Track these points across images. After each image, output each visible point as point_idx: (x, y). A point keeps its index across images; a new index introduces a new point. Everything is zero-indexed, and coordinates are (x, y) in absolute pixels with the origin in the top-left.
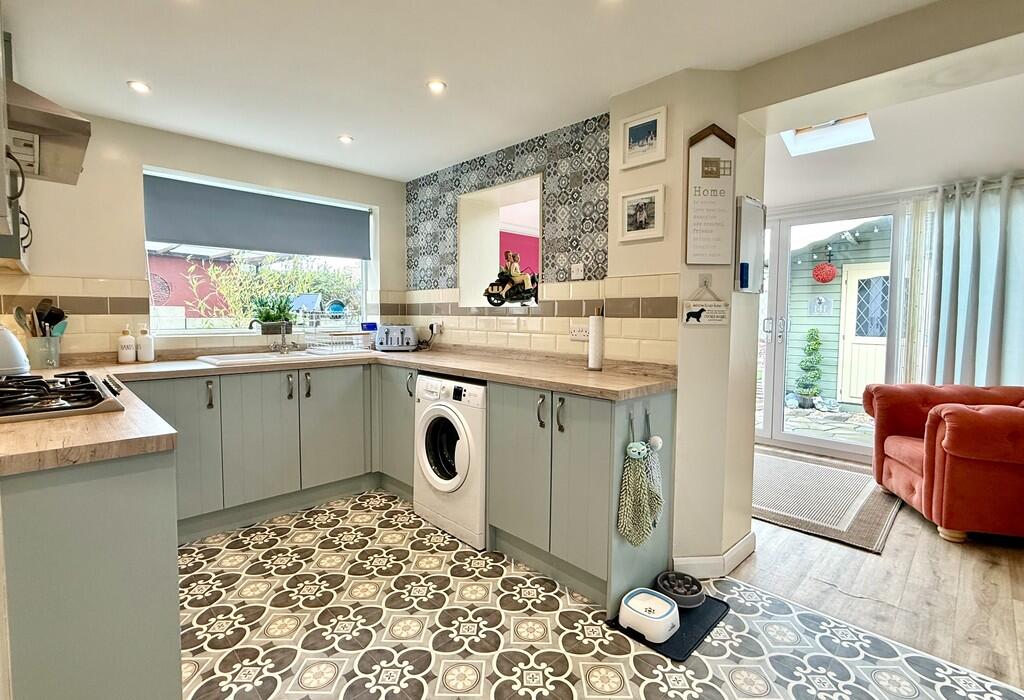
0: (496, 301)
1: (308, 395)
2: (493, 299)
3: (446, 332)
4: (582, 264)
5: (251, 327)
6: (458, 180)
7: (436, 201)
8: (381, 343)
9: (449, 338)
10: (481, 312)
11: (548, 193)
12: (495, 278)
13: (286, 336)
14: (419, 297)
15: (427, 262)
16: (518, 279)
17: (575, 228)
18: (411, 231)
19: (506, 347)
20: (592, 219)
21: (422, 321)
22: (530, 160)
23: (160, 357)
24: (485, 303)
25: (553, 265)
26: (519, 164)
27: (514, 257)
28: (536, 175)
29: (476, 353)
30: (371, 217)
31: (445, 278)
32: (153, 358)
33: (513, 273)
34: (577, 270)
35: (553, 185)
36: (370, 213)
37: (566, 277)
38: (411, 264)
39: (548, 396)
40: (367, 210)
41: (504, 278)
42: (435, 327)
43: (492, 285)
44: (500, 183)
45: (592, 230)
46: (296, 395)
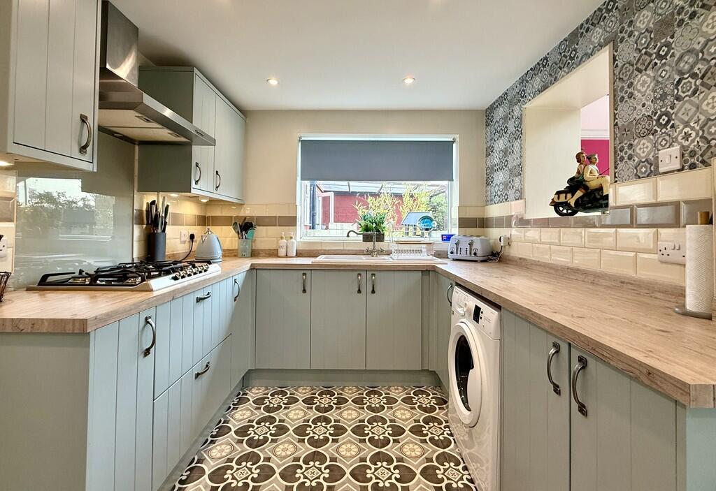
0: (565, 211)
1: (373, 292)
2: (561, 209)
3: (514, 244)
4: (677, 147)
5: (348, 236)
6: (524, 90)
7: (506, 118)
8: (452, 253)
9: (515, 252)
10: (545, 223)
11: (620, 65)
12: (564, 185)
13: (376, 243)
14: (495, 211)
15: (500, 177)
16: (593, 184)
17: (663, 97)
18: (489, 151)
19: (570, 265)
20: (694, 76)
21: (495, 233)
22: (597, 34)
23: (299, 254)
24: (552, 213)
25: (630, 158)
26: (583, 46)
27: (589, 158)
28: (604, 49)
29: (538, 268)
30: (454, 145)
31: (514, 191)
32: (295, 255)
33: (587, 176)
34: (669, 157)
35: (628, 52)
36: (453, 142)
37: (651, 170)
38: (489, 182)
39: (564, 348)
40: (452, 140)
41: (576, 183)
42: (502, 238)
43: (559, 193)
44: (563, 76)
45: (694, 92)
46: (363, 290)
